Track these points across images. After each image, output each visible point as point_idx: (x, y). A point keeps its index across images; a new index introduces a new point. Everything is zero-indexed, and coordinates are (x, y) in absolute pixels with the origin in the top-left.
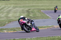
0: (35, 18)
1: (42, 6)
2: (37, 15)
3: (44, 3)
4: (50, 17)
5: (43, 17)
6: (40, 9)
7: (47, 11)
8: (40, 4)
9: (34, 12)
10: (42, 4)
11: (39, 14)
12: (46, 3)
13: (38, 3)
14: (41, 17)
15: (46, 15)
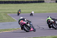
0: (2, 21)
1: (8, 10)
2: (4, 18)
3: (10, 7)
4: (15, 20)
5: (10, 20)
6: (6, 12)
7: (13, 14)
8: (6, 8)
9: (1, 15)
10: (8, 8)
11: (5, 17)
12: (12, 7)
13: (5, 7)
14: (7, 20)
15: (12, 18)
